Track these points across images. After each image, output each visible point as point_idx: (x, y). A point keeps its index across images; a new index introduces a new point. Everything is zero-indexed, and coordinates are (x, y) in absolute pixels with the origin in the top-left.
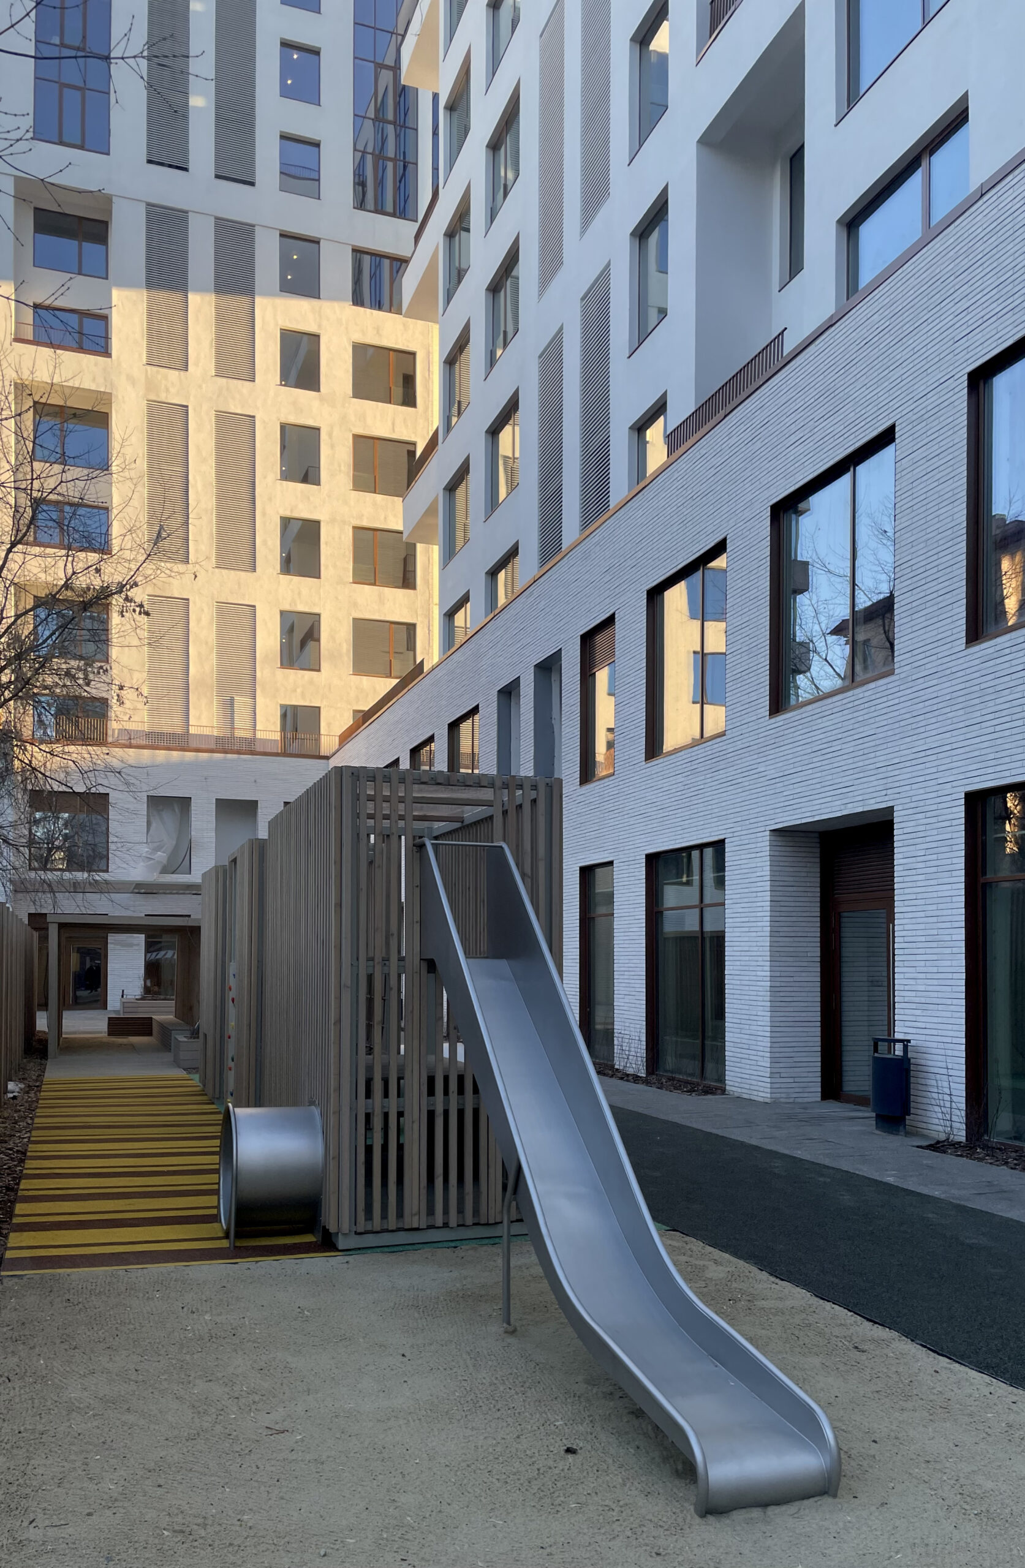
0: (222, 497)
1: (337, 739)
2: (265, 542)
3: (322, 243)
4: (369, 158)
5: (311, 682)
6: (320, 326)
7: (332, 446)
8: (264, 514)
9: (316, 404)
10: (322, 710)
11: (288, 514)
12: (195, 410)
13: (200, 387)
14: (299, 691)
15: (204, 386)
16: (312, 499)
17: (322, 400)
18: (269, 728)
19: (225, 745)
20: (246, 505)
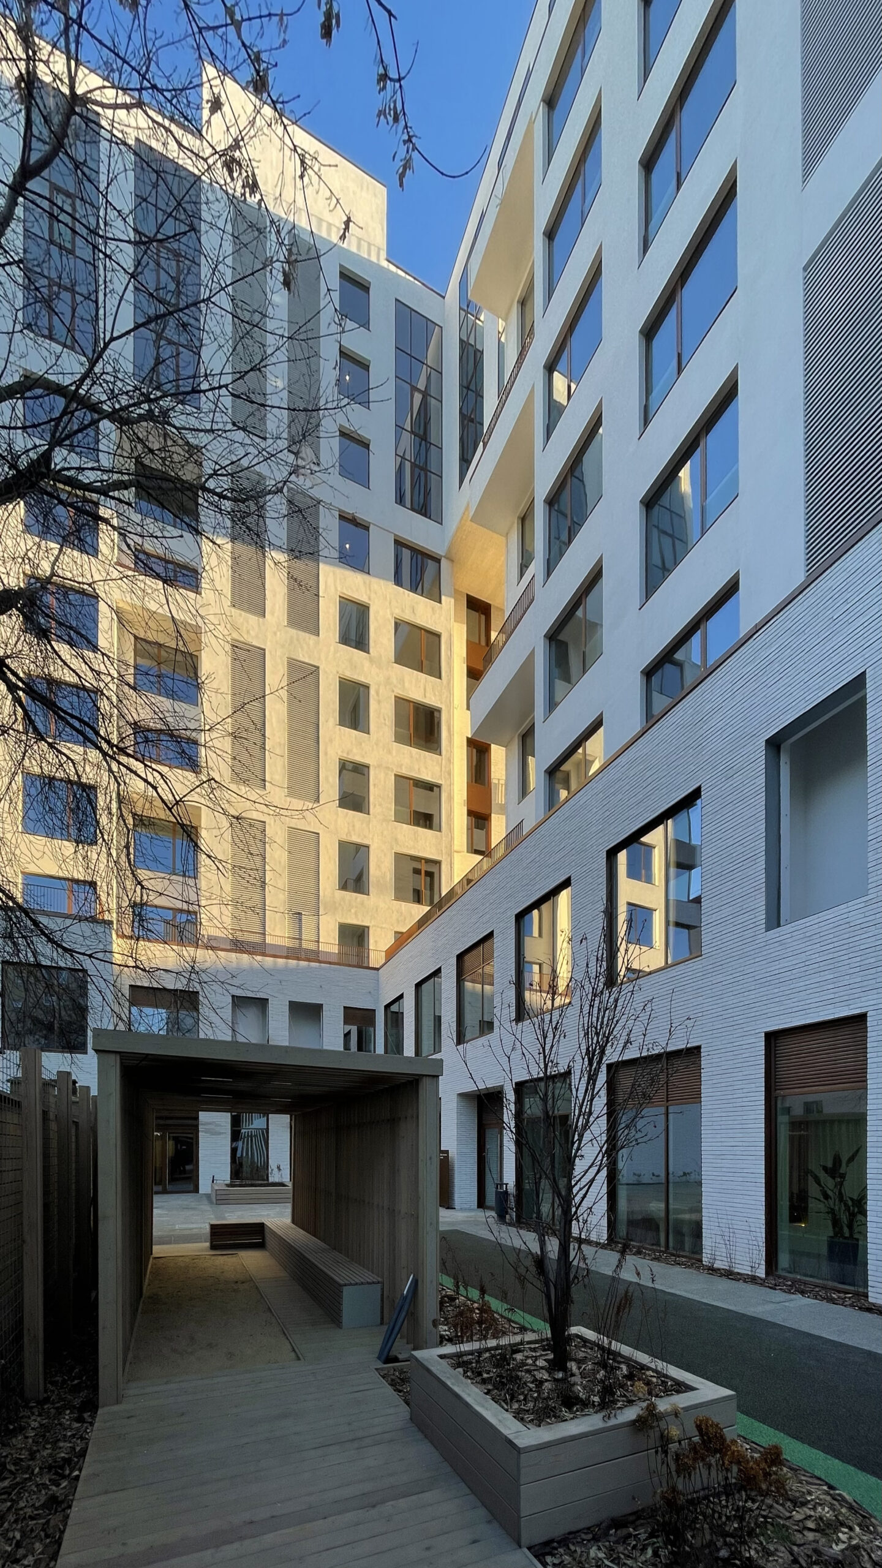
0: (292, 734)
1: (384, 954)
2: (327, 778)
3: (372, 528)
4: (408, 465)
5: (362, 904)
6: (370, 599)
7: (379, 702)
8: (326, 754)
9: (367, 664)
10: (371, 929)
11: (345, 756)
12: (270, 653)
13: (275, 634)
14: (353, 911)
15: (278, 633)
16: (363, 744)
17: (371, 660)
18: (330, 942)
19: (294, 953)
20: (313, 743)
